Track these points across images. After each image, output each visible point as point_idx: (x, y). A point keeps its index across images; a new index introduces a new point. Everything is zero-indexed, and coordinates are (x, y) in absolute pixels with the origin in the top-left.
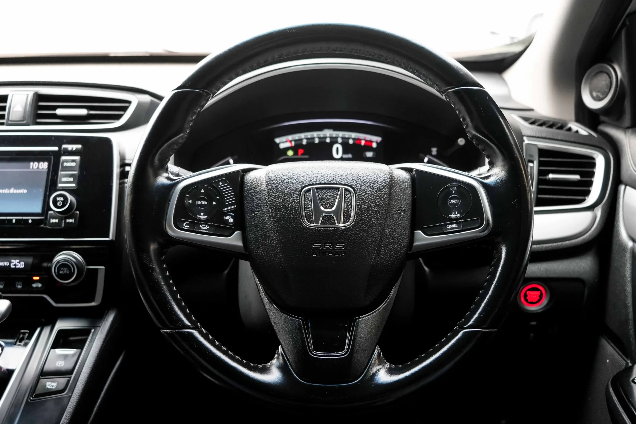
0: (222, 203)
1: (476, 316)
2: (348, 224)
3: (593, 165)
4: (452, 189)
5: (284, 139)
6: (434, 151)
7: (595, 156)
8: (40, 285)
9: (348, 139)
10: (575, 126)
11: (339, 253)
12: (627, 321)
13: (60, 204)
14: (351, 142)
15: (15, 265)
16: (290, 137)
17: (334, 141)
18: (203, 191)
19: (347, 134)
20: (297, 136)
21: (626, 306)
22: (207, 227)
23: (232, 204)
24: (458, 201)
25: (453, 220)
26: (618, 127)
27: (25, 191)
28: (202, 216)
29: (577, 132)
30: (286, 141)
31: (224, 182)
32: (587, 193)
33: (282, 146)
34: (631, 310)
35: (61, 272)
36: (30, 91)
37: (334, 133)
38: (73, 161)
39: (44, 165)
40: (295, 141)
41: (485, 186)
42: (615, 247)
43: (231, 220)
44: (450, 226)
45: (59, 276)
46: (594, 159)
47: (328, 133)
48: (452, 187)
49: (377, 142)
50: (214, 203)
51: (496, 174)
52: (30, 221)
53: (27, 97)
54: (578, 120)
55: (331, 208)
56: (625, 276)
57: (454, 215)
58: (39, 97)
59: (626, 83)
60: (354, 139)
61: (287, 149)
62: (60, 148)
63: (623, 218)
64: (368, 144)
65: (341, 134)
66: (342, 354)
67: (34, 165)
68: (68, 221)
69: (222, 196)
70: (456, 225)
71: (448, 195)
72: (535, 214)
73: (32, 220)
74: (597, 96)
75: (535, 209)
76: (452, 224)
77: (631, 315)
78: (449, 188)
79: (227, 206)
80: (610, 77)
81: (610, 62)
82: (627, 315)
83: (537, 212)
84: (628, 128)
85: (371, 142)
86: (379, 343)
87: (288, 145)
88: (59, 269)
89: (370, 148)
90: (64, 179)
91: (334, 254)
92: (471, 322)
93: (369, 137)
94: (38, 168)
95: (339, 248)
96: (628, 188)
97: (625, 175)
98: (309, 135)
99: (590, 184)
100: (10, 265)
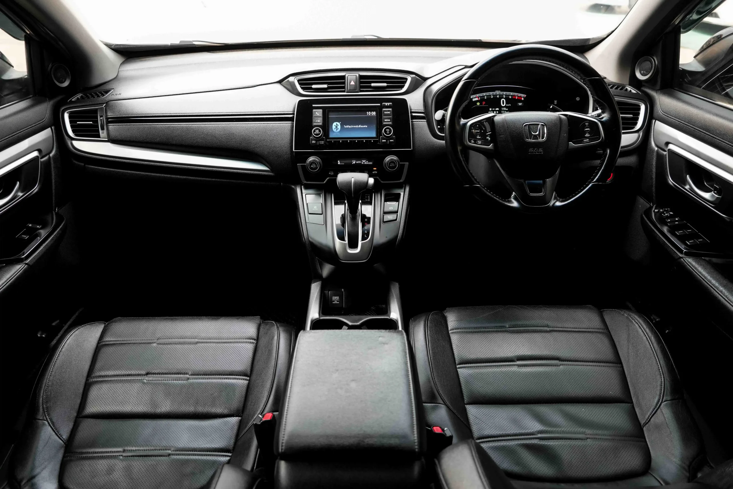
0: (485, 131)
1: (597, 177)
2: (544, 139)
3: (639, 109)
4: (586, 124)
5: (474, 96)
6: (556, 102)
7: (640, 105)
8: (376, 172)
9: (509, 95)
10: (629, 88)
11: (541, 152)
12: (652, 186)
13: (388, 132)
14: (510, 97)
15: (364, 163)
16: (478, 95)
17: (501, 97)
18: (478, 126)
19: (508, 93)
20: (481, 95)
21: (652, 178)
22: (480, 142)
23: (489, 132)
24: (589, 129)
25: (587, 138)
26: (653, 89)
27: (366, 126)
28: (478, 137)
29: (631, 91)
30: (476, 97)
31: (486, 122)
32: (636, 124)
33: (474, 100)
34: (654, 180)
35: (390, 165)
36: (357, 74)
37: (501, 93)
38: (389, 111)
39: (374, 113)
40: (480, 97)
41: (601, 122)
42: (648, 151)
43: (489, 139)
44: (585, 140)
45: (389, 167)
46: (640, 106)
47: (498, 92)
48: (586, 123)
49: (524, 97)
50: (482, 131)
51: (605, 116)
52: (364, 141)
53: (356, 77)
54: (630, 84)
55: (536, 133)
56: (652, 164)
57: (587, 135)
58: (361, 77)
59: (660, 67)
60: (511, 96)
61: (477, 101)
62: (381, 104)
63: (653, 136)
64: (520, 98)
65: (505, 93)
66: (541, 194)
67: (369, 113)
68: (390, 141)
69: (485, 128)
70: (588, 140)
71: (584, 126)
72: (623, 134)
73: (373, 140)
74: (644, 73)
75: (623, 131)
76: (586, 139)
77: (654, 183)
78: (585, 123)
79: (487, 133)
80: (652, 64)
81: (652, 55)
82: (652, 183)
83: (624, 133)
84: (659, 90)
85: (521, 97)
86: (555, 191)
87: (477, 99)
88: (389, 165)
89: (521, 101)
90: (386, 120)
91: (538, 152)
92: (595, 180)
93: (520, 95)
94: (371, 115)
95: (541, 150)
96: (657, 121)
97: (655, 115)
98: (488, 94)
99: (637, 119)
100: (361, 163)
